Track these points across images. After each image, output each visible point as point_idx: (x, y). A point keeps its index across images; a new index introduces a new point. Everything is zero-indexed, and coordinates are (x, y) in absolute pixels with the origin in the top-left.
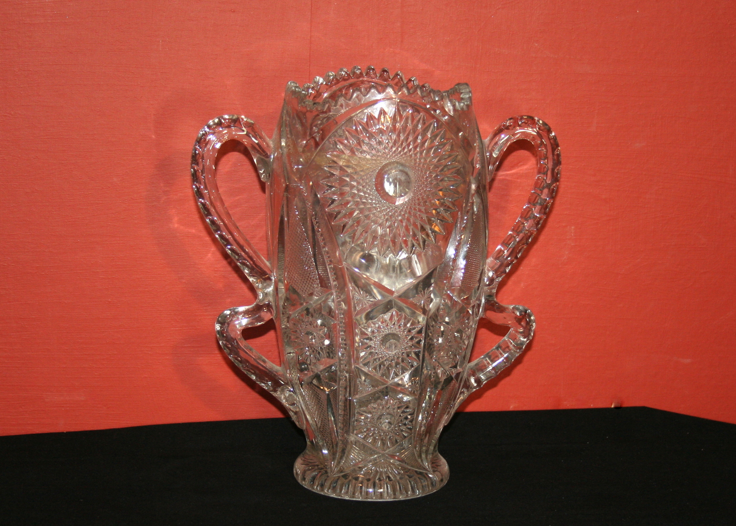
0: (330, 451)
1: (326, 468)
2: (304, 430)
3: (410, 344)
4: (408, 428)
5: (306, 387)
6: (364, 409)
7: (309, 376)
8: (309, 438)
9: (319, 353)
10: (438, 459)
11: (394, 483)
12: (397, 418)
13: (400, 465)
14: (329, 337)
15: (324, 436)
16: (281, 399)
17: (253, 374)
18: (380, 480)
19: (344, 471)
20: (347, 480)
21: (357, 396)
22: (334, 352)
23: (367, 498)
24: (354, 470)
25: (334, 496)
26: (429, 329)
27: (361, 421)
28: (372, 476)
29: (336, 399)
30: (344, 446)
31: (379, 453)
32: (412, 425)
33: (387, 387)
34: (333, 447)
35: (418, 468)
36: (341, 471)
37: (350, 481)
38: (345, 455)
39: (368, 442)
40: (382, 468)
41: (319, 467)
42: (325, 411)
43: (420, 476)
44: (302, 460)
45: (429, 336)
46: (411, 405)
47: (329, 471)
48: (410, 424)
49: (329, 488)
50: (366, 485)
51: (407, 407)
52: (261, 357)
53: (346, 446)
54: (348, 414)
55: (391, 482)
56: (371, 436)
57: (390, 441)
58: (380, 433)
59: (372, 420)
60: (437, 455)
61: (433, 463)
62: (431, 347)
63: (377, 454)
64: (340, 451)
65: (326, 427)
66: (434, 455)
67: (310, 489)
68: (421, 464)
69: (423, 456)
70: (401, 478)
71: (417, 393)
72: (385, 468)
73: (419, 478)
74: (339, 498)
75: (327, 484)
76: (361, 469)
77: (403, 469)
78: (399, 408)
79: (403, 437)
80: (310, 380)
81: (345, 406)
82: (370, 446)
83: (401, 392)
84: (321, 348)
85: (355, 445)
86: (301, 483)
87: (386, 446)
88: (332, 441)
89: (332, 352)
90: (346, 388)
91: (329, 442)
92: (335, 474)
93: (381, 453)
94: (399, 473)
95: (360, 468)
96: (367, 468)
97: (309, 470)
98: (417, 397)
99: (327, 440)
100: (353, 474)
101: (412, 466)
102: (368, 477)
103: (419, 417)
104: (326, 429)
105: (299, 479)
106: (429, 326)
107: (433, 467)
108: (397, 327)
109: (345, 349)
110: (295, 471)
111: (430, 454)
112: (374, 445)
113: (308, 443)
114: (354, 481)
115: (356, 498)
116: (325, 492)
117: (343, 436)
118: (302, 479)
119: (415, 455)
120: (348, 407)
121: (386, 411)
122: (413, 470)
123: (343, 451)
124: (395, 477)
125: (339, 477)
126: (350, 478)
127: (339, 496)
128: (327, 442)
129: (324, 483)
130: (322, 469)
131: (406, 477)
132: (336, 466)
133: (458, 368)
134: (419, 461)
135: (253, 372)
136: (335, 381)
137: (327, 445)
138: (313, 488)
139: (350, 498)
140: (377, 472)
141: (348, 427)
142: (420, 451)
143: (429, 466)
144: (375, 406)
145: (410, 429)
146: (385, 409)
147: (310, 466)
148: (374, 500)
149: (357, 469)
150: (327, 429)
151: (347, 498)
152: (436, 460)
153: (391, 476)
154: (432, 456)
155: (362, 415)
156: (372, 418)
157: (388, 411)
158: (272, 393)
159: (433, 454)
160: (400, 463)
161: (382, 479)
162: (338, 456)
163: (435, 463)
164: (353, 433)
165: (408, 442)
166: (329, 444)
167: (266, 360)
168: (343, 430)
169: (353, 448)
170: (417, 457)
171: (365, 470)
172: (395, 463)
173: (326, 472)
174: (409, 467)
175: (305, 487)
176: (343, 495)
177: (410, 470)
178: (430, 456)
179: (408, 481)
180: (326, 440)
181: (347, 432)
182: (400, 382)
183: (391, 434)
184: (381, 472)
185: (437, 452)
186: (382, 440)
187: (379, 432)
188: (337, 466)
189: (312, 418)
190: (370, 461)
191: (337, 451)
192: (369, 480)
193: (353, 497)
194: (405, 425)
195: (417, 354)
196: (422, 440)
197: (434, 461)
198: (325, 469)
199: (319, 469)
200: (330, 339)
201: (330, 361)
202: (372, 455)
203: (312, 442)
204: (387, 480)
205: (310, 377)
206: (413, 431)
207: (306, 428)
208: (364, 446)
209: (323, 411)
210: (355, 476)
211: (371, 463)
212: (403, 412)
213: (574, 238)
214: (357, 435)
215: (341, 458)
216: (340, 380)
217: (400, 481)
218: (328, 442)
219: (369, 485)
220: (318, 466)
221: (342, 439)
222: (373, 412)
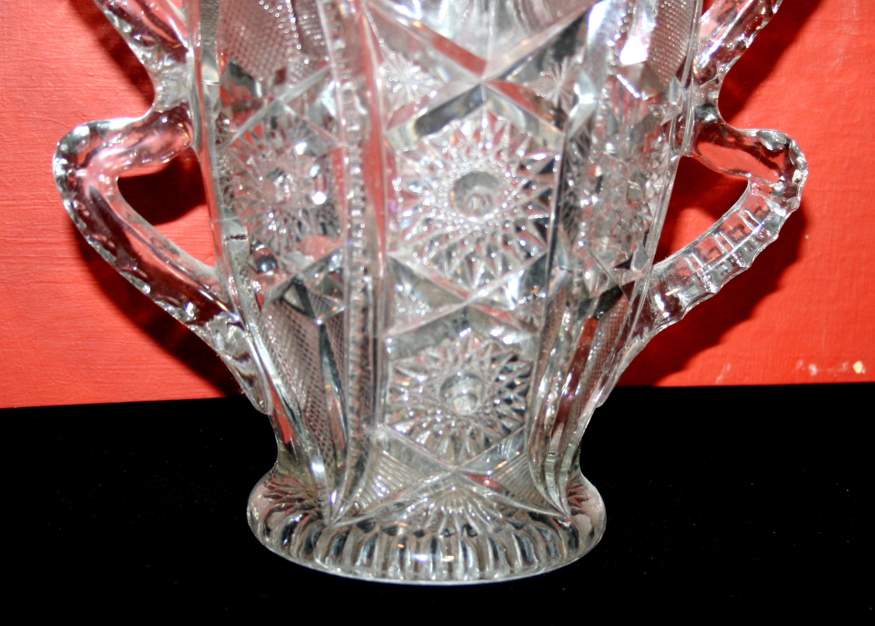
0: (329, 465)
1: (319, 506)
2: (270, 417)
3: (524, 198)
4: (517, 411)
5: (270, 309)
6: (410, 360)
7: (277, 284)
8: (282, 437)
9: (300, 224)
10: (581, 485)
11: (481, 540)
12: (489, 384)
13: (495, 499)
14: (326, 186)
15: (314, 430)
16: (215, 345)
17: (146, 281)
18: (447, 533)
19: (361, 513)
20: (370, 535)
21: (392, 331)
22: (336, 223)
23: (416, 578)
24: (387, 512)
25: (338, 571)
26: (569, 170)
27: (403, 393)
28: (428, 525)
29: (342, 339)
30: (363, 453)
31: (446, 471)
32: (526, 402)
33: (465, 311)
34: (335, 455)
35: (536, 505)
36: (355, 513)
37: (376, 535)
38: (365, 474)
39: (419, 444)
40: (452, 505)
41: (306, 502)
42: (315, 368)
43: (540, 524)
44: (266, 486)
45: (567, 186)
46: (523, 353)
47: (326, 512)
48: (521, 399)
49: (327, 554)
50: (414, 545)
51: (514, 359)
52: (168, 243)
53: (367, 453)
54: (372, 376)
55: (474, 539)
56: (426, 429)
57: (473, 441)
58: (448, 422)
59: (429, 390)
60: (577, 477)
61: (570, 494)
62: (573, 213)
63: (440, 470)
64: (353, 464)
65: (319, 406)
66: (573, 476)
67: (282, 554)
68: (545, 495)
69: (550, 478)
70: (497, 530)
71: (540, 324)
72: (459, 505)
73: (540, 531)
74: (351, 576)
75: (321, 545)
76: (401, 506)
77: (503, 507)
78: (493, 360)
79: (502, 431)
80: (278, 294)
81: (364, 356)
82: (425, 454)
83: (499, 322)
84: (305, 212)
85: (388, 451)
86: (261, 541)
87: (462, 452)
88: (332, 441)
89: (331, 223)
90: (365, 310)
91: (327, 443)
92: (339, 520)
93: (450, 471)
94: (493, 519)
95: (399, 505)
96: (417, 507)
97: (280, 509)
98: (538, 335)
99: (321, 438)
100: (384, 520)
101: (522, 502)
102: (419, 527)
103: (539, 385)
104: (319, 412)
105: (258, 531)
106: (568, 163)
107: (570, 504)
108: (491, 158)
109: (363, 210)
110: (248, 514)
111: (563, 473)
112: (433, 452)
113: (281, 448)
114: (385, 536)
115: (390, 578)
116: (316, 564)
117: (359, 429)
118: (264, 532)
119: (530, 475)
120: (371, 359)
121: (462, 367)
122: (524, 511)
123: (360, 466)
124: (483, 526)
125: (350, 527)
126: (377, 529)
127: (350, 572)
128: (321, 444)
129: (315, 543)
130: (312, 507)
131: (508, 526)
132: (343, 502)
133: (633, 268)
134: (541, 489)
135: (144, 275)
136: (340, 295)
137: (322, 450)
138: (289, 554)
139: (377, 577)
140: (440, 514)
141: (371, 407)
142: (543, 466)
143: (563, 500)
144: (435, 354)
145: (521, 413)
146: (460, 363)
147: (284, 502)
148: (434, 580)
149: (393, 508)
150: (322, 412)
151: (368, 577)
152: (577, 487)
153: (473, 524)
154: (569, 478)
155: (403, 376)
156: (429, 385)
157: (467, 367)
158: (193, 328)
159: (569, 473)
160: (496, 494)
161: (452, 531)
162: (349, 477)
163: (574, 493)
164: (382, 421)
165: (514, 444)
166: (325, 448)
167: (178, 248)
168: (358, 414)
169: (384, 459)
170: (534, 480)
171: (412, 510)
172: (484, 493)
173: (320, 516)
174: (517, 504)
175: (271, 549)
176: (358, 571)
177: (517, 509)
178: (564, 479)
179: (513, 537)
180: (318, 440)
181: (370, 420)
182: (496, 298)
183: (473, 425)
184: (451, 516)
185: (579, 469)
186: (453, 438)
187: (444, 420)
188: (346, 501)
189: (287, 384)
190: (425, 490)
191: (344, 467)
192: (420, 534)
193: (384, 576)
194: (508, 401)
195: (540, 226)
196: (547, 439)
197: (573, 491)
198: (317, 509)
199: (303, 508)
200: (327, 191)
201: (327, 244)
202: (427, 474)
203: (288, 446)
204: (465, 533)
205: (279, 288)
206: (527, 416)
207: (275, 412)
208: (410, 453)
209: (312, 368)
210: (387, 526)
211: (426, 494)
212: (505, 371)
213: (856, 19)
214: (392, 425)
215: (355, 483)
216: (350, 288)
217: (496, 538)
218: (323, 444)
219: (422, 547)
220: (300, 500)
221: (356, 436)
222: (433, 370)
